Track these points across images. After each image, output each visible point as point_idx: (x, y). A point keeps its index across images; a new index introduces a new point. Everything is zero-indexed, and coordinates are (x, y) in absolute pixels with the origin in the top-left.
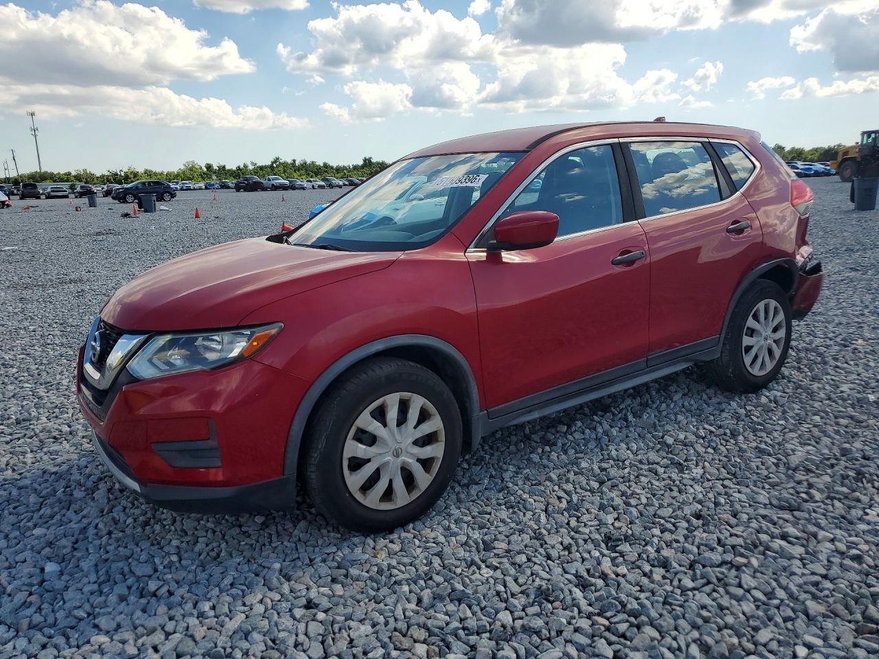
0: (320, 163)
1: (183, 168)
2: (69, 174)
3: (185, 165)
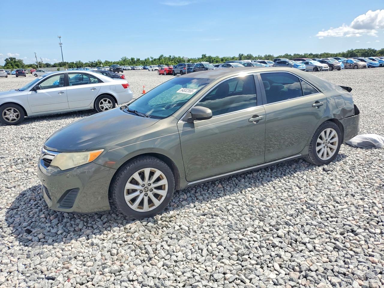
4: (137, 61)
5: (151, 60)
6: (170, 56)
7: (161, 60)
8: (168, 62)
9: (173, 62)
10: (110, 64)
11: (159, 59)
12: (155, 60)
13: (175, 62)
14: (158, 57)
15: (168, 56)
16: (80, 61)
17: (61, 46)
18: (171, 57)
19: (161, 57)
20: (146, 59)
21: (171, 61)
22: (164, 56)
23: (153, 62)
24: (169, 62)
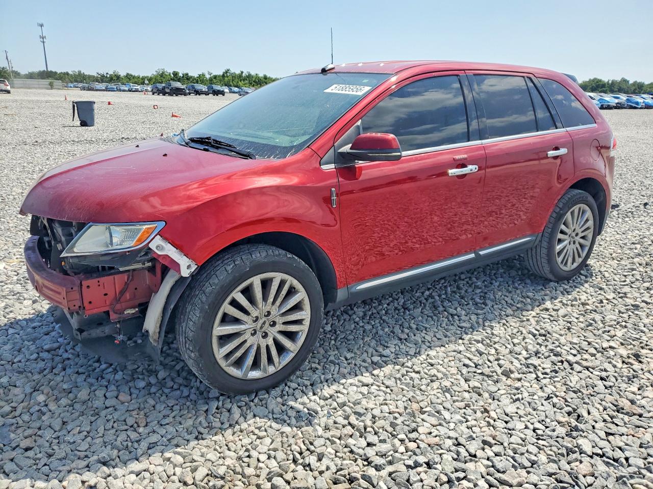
0: (261, 75)
1: (155, 73)
2: (67, 74)
3: (156, 71)
4: (183, 77)
5: (208, 76)
6: (242, 72)
7: (226, 79)
8: (238, 82)
9: (246, 82)
10: (136, 80)
11: (223, 76)
12: (215, 77)
13: (251, 84)
14: (221, 74)
15: (238, 72)
16: (80, 72)
17: (43, 42)
18: (244, 74)
19: (226, 72)
20: (200, 75)
21: (244, 80)
22: (232, 71)
23: (212, 80)
24: (240, 83)
